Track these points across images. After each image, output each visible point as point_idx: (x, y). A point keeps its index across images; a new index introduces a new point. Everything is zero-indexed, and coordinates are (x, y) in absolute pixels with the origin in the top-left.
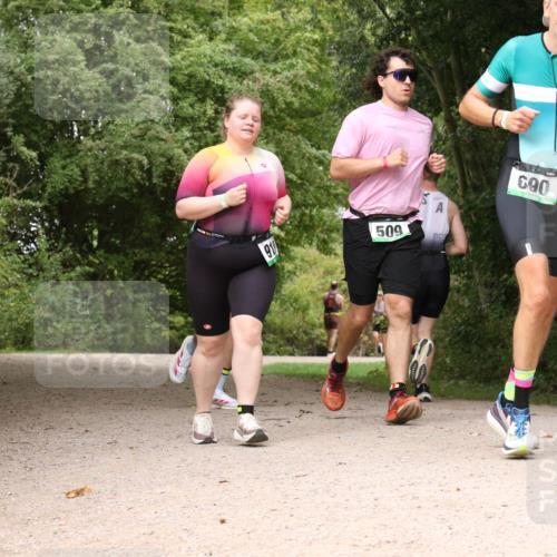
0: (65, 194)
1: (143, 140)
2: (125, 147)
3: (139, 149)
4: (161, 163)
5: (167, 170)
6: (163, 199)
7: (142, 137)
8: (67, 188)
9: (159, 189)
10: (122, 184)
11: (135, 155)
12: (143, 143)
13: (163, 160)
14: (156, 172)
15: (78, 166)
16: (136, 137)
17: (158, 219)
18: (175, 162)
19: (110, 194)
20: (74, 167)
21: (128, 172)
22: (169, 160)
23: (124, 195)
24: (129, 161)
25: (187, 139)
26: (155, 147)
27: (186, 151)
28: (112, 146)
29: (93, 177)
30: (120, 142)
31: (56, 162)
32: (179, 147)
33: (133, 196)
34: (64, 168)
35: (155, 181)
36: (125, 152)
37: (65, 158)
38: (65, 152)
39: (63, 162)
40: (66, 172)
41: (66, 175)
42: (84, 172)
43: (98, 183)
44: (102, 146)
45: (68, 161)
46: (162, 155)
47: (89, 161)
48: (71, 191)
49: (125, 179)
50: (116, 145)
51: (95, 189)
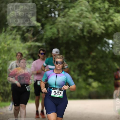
0: (51, 39)
2: (74, 21)
3: (79, 21)
4: (87, 27)
6: (88, 40)
8: (51, 37)
9: (86, 37)
11: (77, 24)
12: (80, 19)
14: (85, 30)
15: (56, 28)
16: (77, 17)
17: (86, 48)
18: (92, 26)
19: (68, 39)
21: (75, 30)
22: (91, 25)
23: (74, 39)
24: (76, 26)
25: (97, 17)
26: (85, 20)
27: (97, 22)
28: (68, 20)
29: (61, 32)
30: (72, 19)
31: (48, 27)
32: (94, 21)
33: (77, 39)
35: (85, 33)
36: (74, 23)
37: (51, 25)
38: (51, 23)
40: (52, 30)
41: (51, 32)
42: (58, 31)
43: (64, 35)
46: (89, 24)
47: (59, 26)
48: (53, 38)
49: (73, 33)
50: (70, 20)
51: (62, 37)
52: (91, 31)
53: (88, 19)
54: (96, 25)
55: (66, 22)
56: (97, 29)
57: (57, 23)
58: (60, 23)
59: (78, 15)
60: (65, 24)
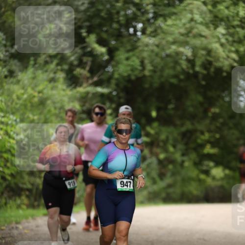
0: (128, 80)
1: (188, 36)
2: (174, 43)
3: (185, 44)
4: (203, 55)
5: (207, 60)
6: (203, 83)
7: (187, 35)
8: (129, 76)
9: (200, 76)
10: (171, 72)
11: (181, 49)
12: (188, 39)
13: (204, 52)
14: (198, 62)
15: (138, 57)
16: (182, 35)
17: (200, 98)
18: (213, 54)
19: (163, 80)
20: (134, 58)
21: (176, 63)
22: (209, 52)
23: (174, 81)
24: (178, 54)
25: (224, 35)
26: (197, 42)
27: (222, 45)
28: (164, 42)
29: (149, 67)
30: (170, 39)
31: (121, 55)
32: (216, 42)
33: (181, 80)
34: (127, 59)
35: (197, 69)
36: (174, 47)
37: (128, 51)
38: (129, 47)
39: (127, 55)
40: (130, 62)
41: (129, 65)
42: (142, 63)
43: (154, 71)
44: (157, 43)
45: (131, 54)
46: (205, 49)
47: (145, 54)
48: (133, 78)
49: (174, 68)
50: (167, 42)
51: (151, 76)
52: (210, 63)
53: (203, 39)
54: (221, 52)
55: (157, 46)
56: (221, 60)
57: (140, 48)
58: (146, 49)
59: (183, 31)
60: (156, 49)
